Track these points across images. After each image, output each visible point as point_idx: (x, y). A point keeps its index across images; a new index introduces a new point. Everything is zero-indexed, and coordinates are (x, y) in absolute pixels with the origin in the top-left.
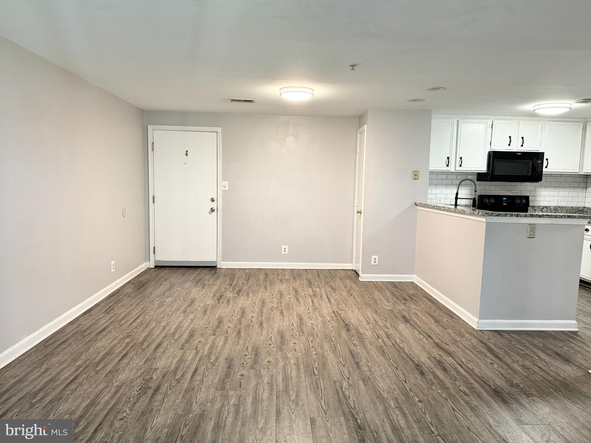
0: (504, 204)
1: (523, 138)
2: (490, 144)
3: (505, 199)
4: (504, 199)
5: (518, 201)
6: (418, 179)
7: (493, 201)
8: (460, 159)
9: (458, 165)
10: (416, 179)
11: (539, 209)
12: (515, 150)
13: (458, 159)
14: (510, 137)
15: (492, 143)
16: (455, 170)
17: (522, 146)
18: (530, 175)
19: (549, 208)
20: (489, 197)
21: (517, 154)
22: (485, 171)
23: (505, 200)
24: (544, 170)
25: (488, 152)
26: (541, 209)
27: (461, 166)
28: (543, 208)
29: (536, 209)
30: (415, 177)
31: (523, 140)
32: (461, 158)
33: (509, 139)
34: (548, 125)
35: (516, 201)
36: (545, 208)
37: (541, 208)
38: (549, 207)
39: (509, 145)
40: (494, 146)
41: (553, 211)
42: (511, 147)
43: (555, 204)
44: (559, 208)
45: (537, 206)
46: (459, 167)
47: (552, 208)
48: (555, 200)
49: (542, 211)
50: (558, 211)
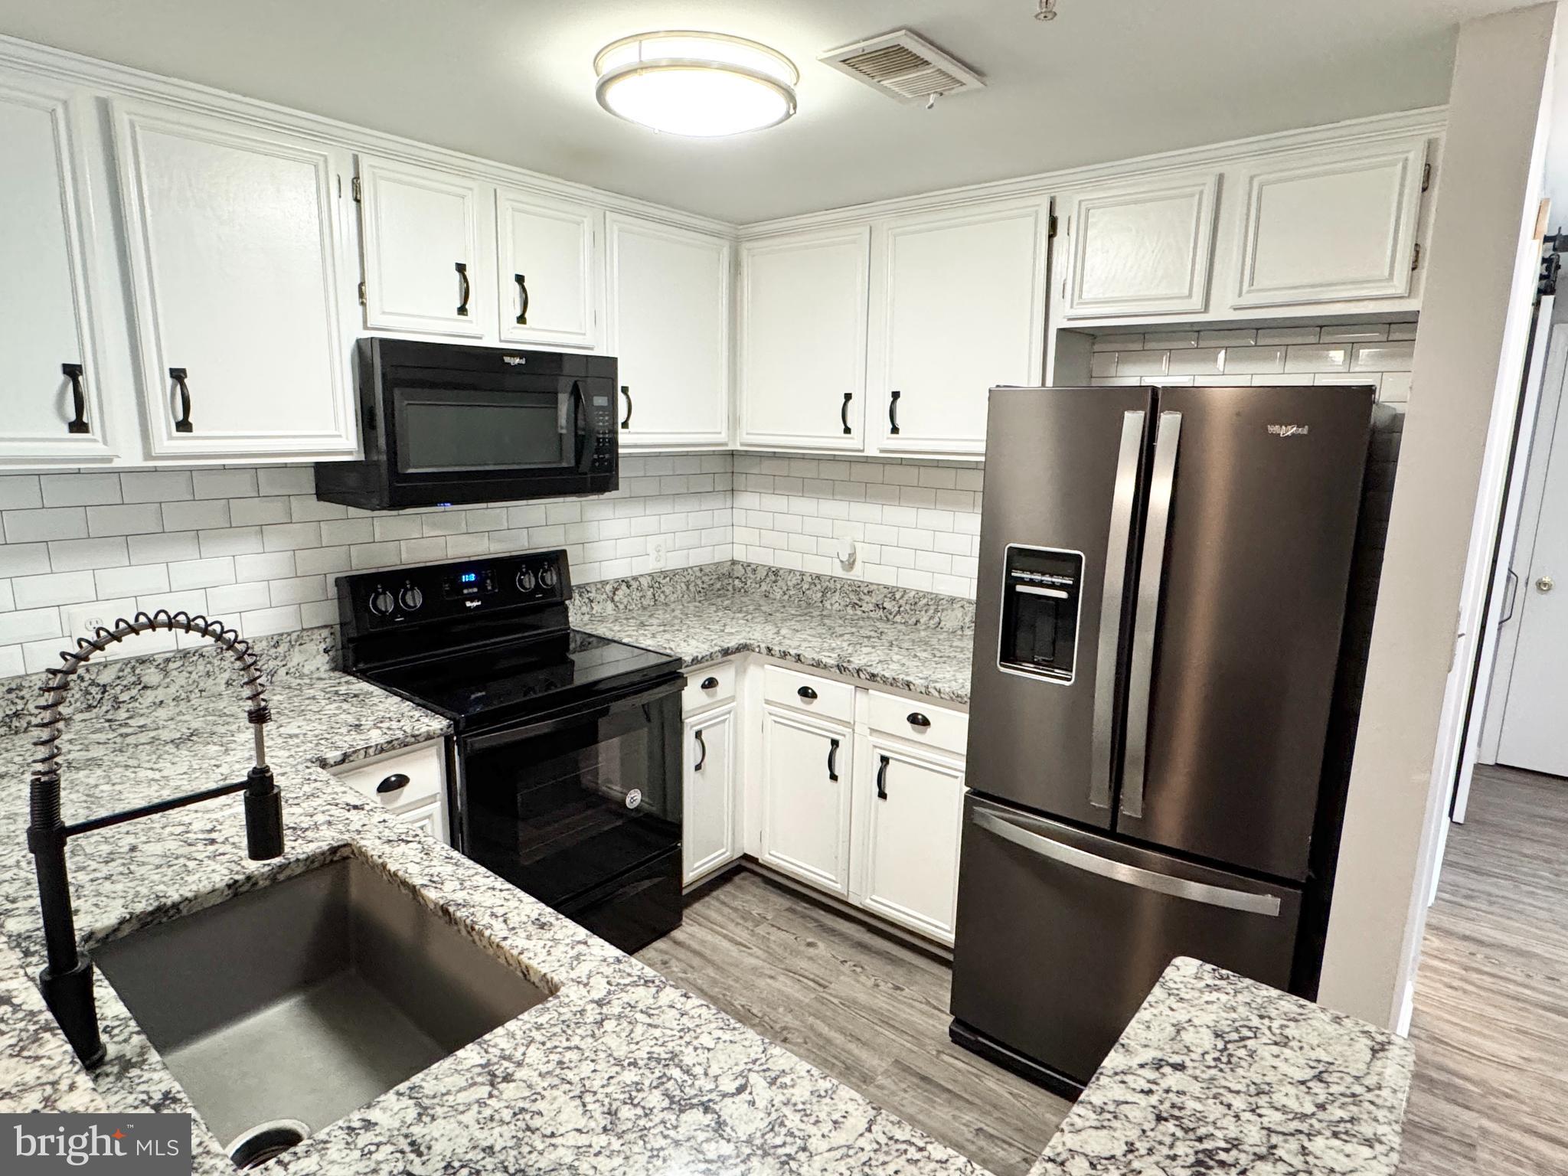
0: (468, 604)
1: (520, 279)
2: (361, 295)
3: (472, 577)
4: (465, 578)
5: (529, 581)
7: (415, 599)
8: (169, 381)
9: (162, 420)
11: (605, 596)
12: (490, 341)
13: (158, 387)
14: (461, 268)
15: (368, 289)
16: (148, 456)
17: (521, 319)
18: (572, 463)
19: (635, 585)
20: (395, 580)
21: (507, 359)
22: (350, 453)
23: (469, 584)
24: (623, 437)
25: (353, 342)
26: (611, 594)
27: (184, 426)
28: (617, 589)
29: (592, 595)
31: (524, 290)
32: (178, 375)
33: (457, 275)
34: (615, 228)
35: (521, 581)
36: (624, 587)
37: (608, 588)
38: (635, 579)
39: (462, 310)
40: (384, 313)
41: (649, 593)
42: (471, 322)
43: (649, 565)
44: (665, 578)
45: (595, 584)
46: (170, 437)
47: (645, 582)
48: (651, 549)
49: (613, 600)
50: (663, 592)
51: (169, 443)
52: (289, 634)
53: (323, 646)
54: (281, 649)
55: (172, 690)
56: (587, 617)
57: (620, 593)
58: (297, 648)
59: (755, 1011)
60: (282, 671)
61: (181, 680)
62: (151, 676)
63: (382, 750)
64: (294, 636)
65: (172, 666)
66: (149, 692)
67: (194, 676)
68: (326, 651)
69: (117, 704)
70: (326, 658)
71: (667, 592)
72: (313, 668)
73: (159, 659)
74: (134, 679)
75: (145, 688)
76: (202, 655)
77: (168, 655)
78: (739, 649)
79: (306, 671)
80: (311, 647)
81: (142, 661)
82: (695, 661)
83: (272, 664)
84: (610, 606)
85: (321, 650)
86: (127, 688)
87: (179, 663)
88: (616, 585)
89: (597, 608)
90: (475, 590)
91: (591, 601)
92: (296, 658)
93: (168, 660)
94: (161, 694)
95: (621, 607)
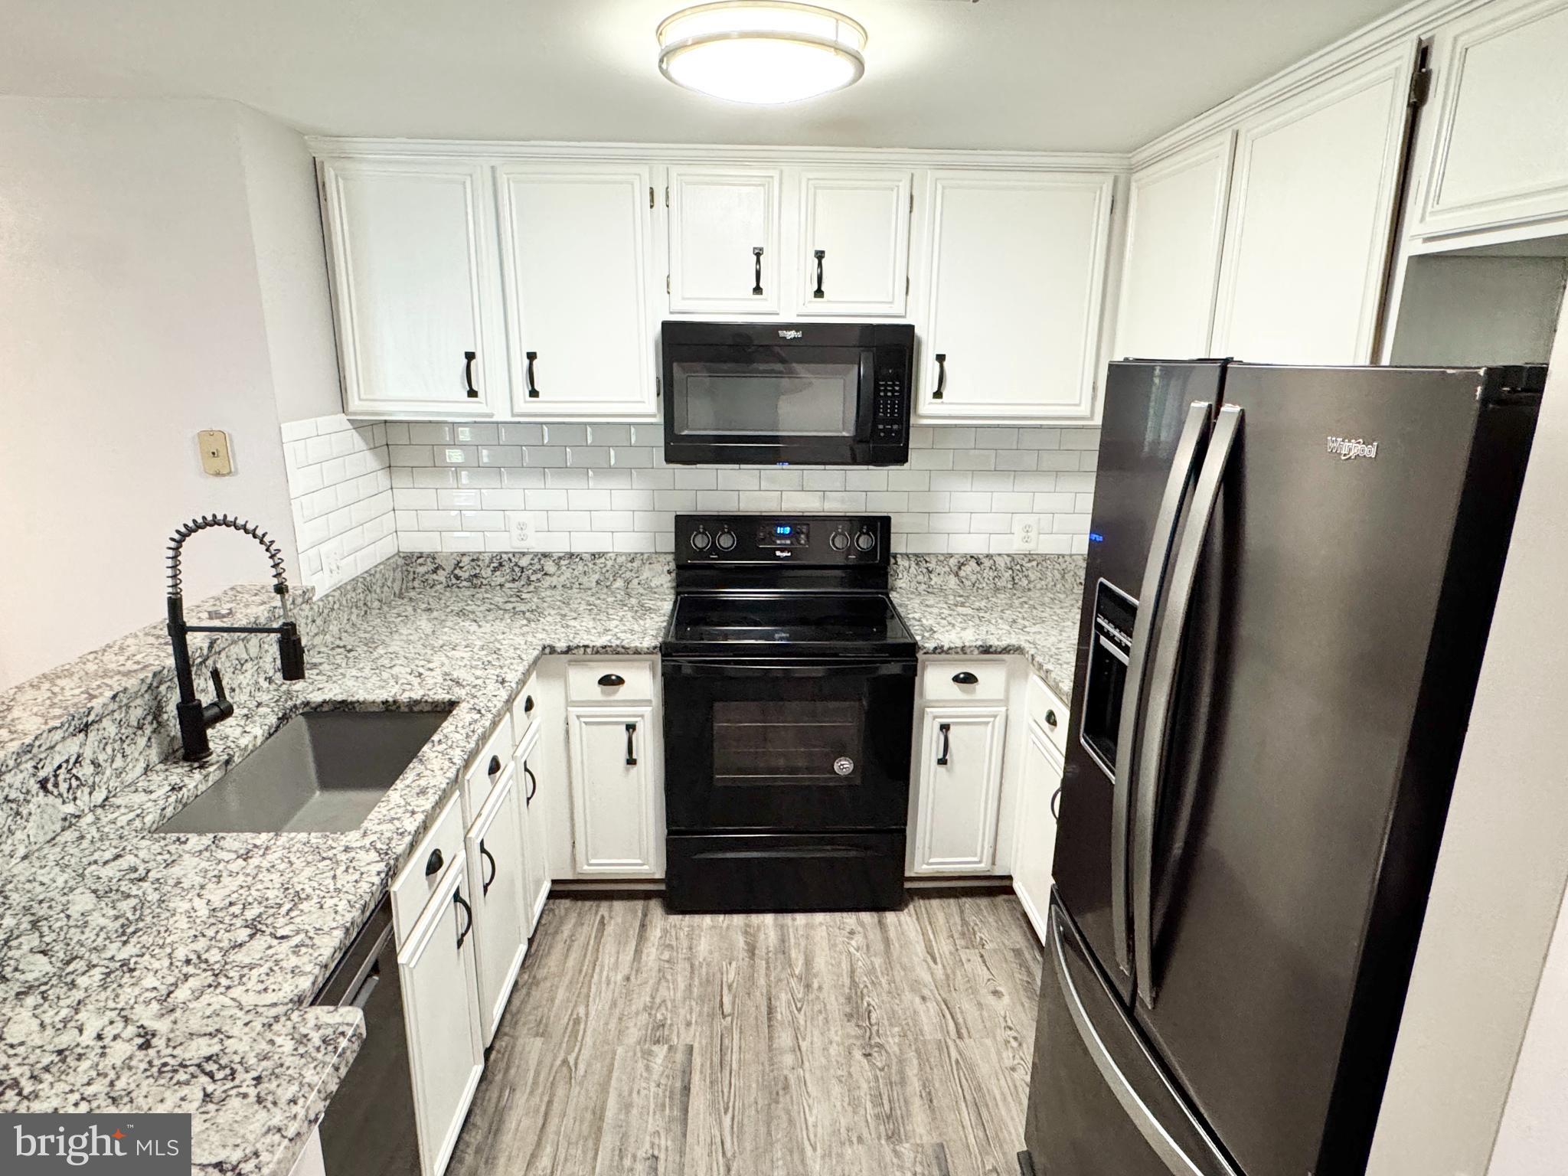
0: (778, 553)
1: (819, 255)
2: (667, 286)
3: (787, 530)
4: (780, 530)
5: (843, 542)
6: (229, 473)
7: (729, 540)
8: (527, 360)
9: (522, 388)
10: (218, 474)
11: (947, 569)
13: (519, 366)
14: (759, 252)
15: (671, 280)
16: (514, 414)
17: (815, 294)
19: (987, 563)
20: (715, 523)
21: (782, 333)
22: (653, 416)
23: (783, 536)
25: (659, 325)
26: (955, 569)
27: (536, 392)
28: (963, 564)
29: (931, 566)
30: (216, 463)
31: (821, 264)
32: (533, 356)
36: (973, 563)
37: (953, 562)
38: (989, 556)
39: (758, 290)
40: (684, 299)
41: (1008, 574)
42: (766, 300)
43: (1016, 545)
44: (1030, 561)
45: (936, 555)
46: (526, 402)
47: (1001, 563)
48: (1017, 528)
49: (957, 575)
50: (1027, 577)
51: (525, 405)
52: (642, 554)
53: (667, 568)
54: (635, 564)
55: (563, 578)
56: (923, 587)
57: (967, 570)
58: (647, 566)
59: (873, 1016)
60: (636, 581)
61: (568, 574)
62: (550, 567)
63: (597, 652)
64: (646, 556)
65: (563, 562)
66: (548, 578)
67: (576, 572)
68: (669, 572)
69: (529, 582)
70: (669, 577)
71: (1032, 577)
72: (658, 584)
73: (555, 556)
74: (539, 567)
75: (546, 574)
76: (581, 559)
77: (562, 555)
78: (1006, 650)
79: (653, 585)
80: (657, 567)
81: (545, 555)
82: (938, 650)
83: (628, 575)
84: (953, 581)
85: (665, 570)
86: (535, 572)
87: (567, 562)
88: (962, 561)
89: (935, 579)
90: (788, 542)
91: (931, 572)
92: (646, 574)
93: (560, 558)
94: (554, 581)
95: (968, 583)
